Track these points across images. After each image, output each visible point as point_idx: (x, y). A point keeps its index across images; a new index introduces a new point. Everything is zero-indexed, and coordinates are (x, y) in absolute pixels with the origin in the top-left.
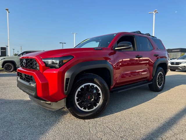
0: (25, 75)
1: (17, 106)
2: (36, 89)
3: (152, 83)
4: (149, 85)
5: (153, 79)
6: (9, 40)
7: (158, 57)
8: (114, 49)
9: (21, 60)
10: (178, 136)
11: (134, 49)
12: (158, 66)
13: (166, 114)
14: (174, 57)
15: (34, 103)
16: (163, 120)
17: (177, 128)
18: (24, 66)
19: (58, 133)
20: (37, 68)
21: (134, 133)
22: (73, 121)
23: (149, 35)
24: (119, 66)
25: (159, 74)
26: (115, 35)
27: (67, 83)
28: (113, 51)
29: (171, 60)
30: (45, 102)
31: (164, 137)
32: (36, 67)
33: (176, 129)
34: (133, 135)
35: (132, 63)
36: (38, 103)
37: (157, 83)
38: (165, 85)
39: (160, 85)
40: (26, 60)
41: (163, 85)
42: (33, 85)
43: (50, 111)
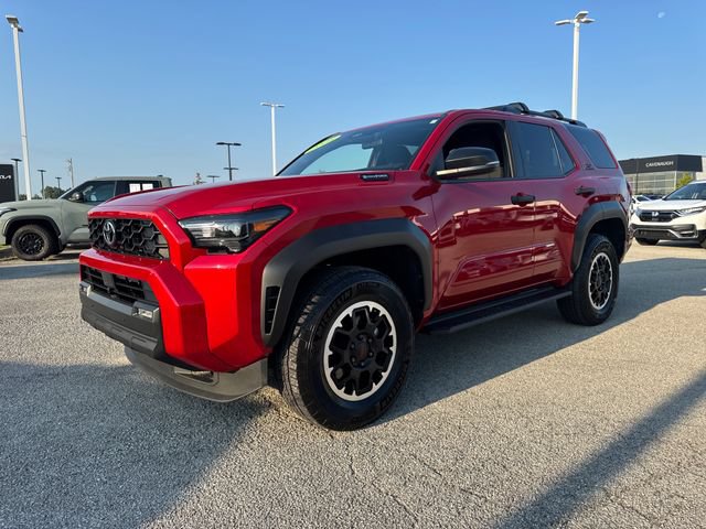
0: (114, 276)
1: (81, 387)
2: (158, 329)
3: (570, 293)
4: (559, 301)
5: (572, 281)
6: (24, 139)
7: (591, 196)
8: (434, 173)
9: (96, 222)
10: (664, 482)
11: (505, 174)
12: (591, 231)
13: (620, 407)
14: (655, 190)
15: (142, 377)
16: (610, 429)
17: (660, 456)
18: (106, 244)
19: (241, 480)
20: (161, 251)
21: (506, 474)
22: (291, 437)
23: (557, 115)
24: (452, 234)
25: (595, 260)
26: (434, 122)
27: (270, 303)
28: (427, 183)
29: (640, 199)
30: (189, 372)
31: (613, 488)
32: (157, 249)
33: (656, 458)
34: (507, 484)
35: (490, 223)
36: (164, 377)
37: (590, 294)
38: (616, 300)
39: (599, 301)
40: (117, 223)
41: (611, 302)
42: (148, 314)
43: (206, 404)
